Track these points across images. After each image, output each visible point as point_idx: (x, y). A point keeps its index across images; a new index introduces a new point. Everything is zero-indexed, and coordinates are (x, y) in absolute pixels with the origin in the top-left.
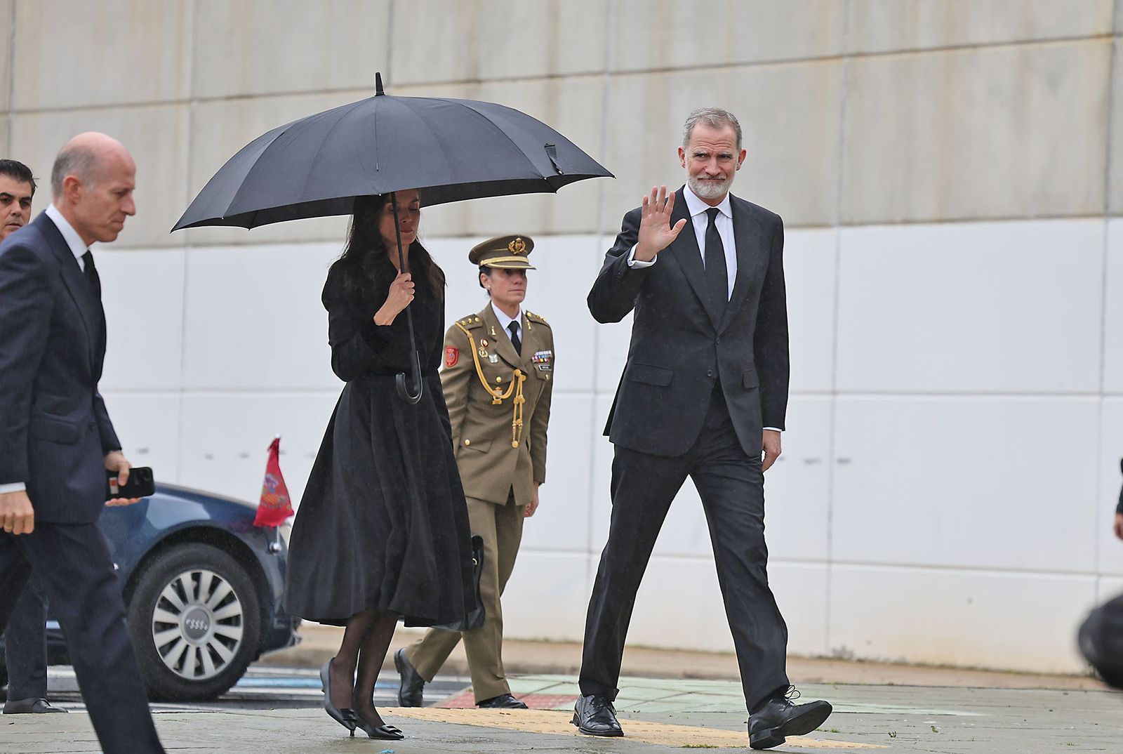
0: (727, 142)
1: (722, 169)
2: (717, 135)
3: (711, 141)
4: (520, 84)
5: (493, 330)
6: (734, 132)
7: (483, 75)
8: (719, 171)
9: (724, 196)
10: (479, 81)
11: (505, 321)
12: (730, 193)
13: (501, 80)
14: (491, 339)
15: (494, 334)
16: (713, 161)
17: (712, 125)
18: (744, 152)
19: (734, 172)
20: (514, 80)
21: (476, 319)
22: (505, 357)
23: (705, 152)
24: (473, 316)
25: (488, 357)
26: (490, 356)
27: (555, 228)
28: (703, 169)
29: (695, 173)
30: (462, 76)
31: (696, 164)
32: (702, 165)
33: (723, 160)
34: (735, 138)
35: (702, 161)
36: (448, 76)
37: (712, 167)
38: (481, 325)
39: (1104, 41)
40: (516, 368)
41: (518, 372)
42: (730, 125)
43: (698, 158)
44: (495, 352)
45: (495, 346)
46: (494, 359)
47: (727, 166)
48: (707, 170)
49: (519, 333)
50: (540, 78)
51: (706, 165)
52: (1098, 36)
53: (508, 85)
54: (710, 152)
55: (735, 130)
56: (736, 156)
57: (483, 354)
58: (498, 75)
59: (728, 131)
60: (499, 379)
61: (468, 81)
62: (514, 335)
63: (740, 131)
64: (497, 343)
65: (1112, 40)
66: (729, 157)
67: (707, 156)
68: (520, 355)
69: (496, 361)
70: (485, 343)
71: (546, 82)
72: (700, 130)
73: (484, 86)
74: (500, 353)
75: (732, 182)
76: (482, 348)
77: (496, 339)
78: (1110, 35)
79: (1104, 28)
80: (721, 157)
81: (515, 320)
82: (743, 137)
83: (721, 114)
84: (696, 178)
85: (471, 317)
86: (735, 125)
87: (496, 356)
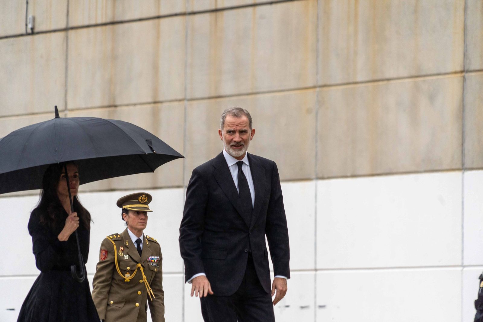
0: (244, 124)
1: (242, 139)
2: (238, 121)
3: (235, 124)
4: (138, 107)
5: (127, 242)
6: (248, 119)
7: (118, 103)
8: (241, 139)
9: (244, 154)
10: (115, 106)
11: (134, 238)
12: (248, 153)
13: (127, 105)
14: (125, 247)
15: (127, 244)
16: (237, 135)
17: (235, 115)
18: (254, 130)
19: (249, 141)
20: (135, 105)
21: (118, 236)
22: (133, 257)
23: (232, 129)
24: (117, 235)
25: (123, 256)
26: (124, 256)
27: (159, 185)
28: (232, 139)
29: (229, 142)
30: (106, 103)
31: (228, 137)
32: (231, 137)
33: (243, 134)
34: (248, 122)
35: (231, 135)
36: (99, 104)
37: (237, 138)
38: (120, 239)
39: (459, 75)
40: (138, 263)
41: (139, 265)
42: (245, 115)
43: (229, 133)
44: (127, 254)
45: (127, 250)
46: (126, 257)
47: (245, 137)
48: (234, 140)
49: (141, 246)
50: (149, 103)
51: (233, 137)
52: (455, 73)
53: (131, 108)
54: (235, 129)
55: (248, 118)
56: (250, 132)
57: (121, 254)
58: (126, 102)
59: (244, 118)
60: (128, 268)
61: (110, 106)
62: (139, 246)
63: (251, 119)
64: (129, 249)
65: (463, 74)
66: (246, 132)
67: (234, 132)
68: (141, 257)
69: (128, 258)
70: (122, 248)
71: (152, 105)
72: (229, 119)
73: (119, 109)
74: (130, 254)
75: (248, 146)
76: (120, 251)
77: (128, 247)
78: (462, 72)
79: (459, 69)
80: (242, 132)
81: (140, 238)
82: (253, 122)
83: (241, 110)
84: (230, 146)
85: (115, 234)
86: (248, 115)
87: (127, 256)
